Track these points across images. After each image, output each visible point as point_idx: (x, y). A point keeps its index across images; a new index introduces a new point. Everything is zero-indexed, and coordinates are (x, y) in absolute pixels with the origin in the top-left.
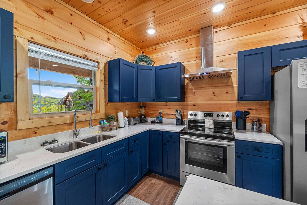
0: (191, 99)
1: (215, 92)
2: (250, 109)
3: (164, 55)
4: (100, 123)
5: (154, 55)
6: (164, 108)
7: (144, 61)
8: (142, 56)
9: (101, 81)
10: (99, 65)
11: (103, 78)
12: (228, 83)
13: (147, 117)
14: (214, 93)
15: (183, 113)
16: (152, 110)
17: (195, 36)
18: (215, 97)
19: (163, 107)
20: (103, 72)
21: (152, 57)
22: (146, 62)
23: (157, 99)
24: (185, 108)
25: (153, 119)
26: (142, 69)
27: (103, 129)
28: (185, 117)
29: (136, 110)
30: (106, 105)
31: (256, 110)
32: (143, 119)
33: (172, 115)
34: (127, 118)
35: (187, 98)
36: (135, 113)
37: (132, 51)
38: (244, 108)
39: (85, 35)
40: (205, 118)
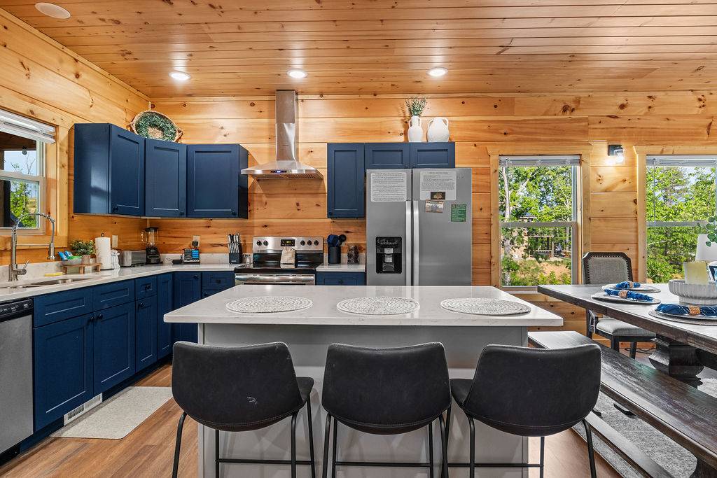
0: (259, 215)
1: (300, 204)
2: (347, 232)
3: (205, 121)
4: (58, 258)
5: (180, 116)
6: (204, 233)
7: (157, 126)
8: (152, 115)
9: (60, 168)
10: (56, 131)
11: (65, 161)
12: (318, 188)
13: (162, 253)
14: (298, 204)
15: (245, 241)
16: (175, 237)
17: (267, 98)
18: (300, 212)
19: (202, 229)
20: (65, 148)
21: (177, 119)
22: (161, 129)
23: (189, 212)
24: (249, 231)
25: (177, 256)
26: (156, 148)
27: (64, 268)
28: (248, 249)
29: (136, 236)
30: (71, 219)
31: (355, 232)
32: (154, 257)
33: (222, 245)
34: (116, 251)
35: (252, 212)
36: (133, 243)
37: (127, 101)
38: (340, 230)
39: (30, 67)
40: (281, 248)
